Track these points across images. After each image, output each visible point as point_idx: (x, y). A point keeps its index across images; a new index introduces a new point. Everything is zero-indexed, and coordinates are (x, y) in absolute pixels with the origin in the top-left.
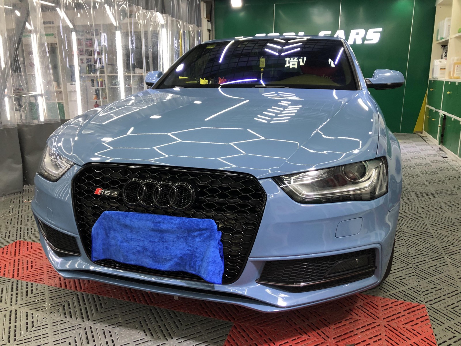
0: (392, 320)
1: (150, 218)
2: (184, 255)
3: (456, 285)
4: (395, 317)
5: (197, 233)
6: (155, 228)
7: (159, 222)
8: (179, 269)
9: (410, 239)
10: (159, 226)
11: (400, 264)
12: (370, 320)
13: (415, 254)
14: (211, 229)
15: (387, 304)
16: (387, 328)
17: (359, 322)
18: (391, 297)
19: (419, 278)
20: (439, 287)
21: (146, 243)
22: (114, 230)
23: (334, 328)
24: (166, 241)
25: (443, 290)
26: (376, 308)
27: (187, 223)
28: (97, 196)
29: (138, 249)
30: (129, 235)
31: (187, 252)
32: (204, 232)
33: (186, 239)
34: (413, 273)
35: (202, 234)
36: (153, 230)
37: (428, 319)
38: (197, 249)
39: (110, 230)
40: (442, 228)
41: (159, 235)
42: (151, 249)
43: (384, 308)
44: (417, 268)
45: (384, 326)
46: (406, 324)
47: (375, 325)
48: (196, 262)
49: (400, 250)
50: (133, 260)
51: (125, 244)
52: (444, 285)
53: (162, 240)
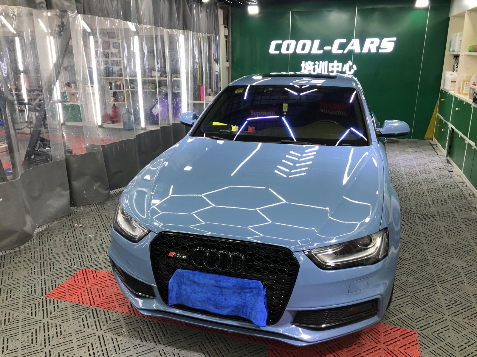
0: (390, 344)
1: (212, 278)
2: (238, 305)
3: (443, 313)
4: (392, 342)
5: (248, 291)
6: (217, 285)
7: (220, 281)
8: (234, 314)
9: (410, 267)
10: (220, 284)
11: (400, 292)
12: (373, 344)
13: (412, 283)
14: (259, 288)
15: (387, 330)
16: (386, 351)
17: (365, 346)
18: (391, 324)
19: (414, 305)
20: (429, 314)
21: (210, 295)
22: (185, 284)
23: (346, 351)
24: (225, 295)
25: (432, 317)
26: (378, 334)
27: (240, 283)
28: (171, 257)
29: (204, 298)
30: (197, 288)
31: (241, 303)
32: (253, 290)
33: (240, 294)
34: (410, 301)
35: (251, 292)
36: (215, 286)
37: (417, 344)
38: (248, 301)
39: (182, 284)
40: (438, 255)
41: (220, 290)
42: (213, 299)
43: (385, 334)
44: (413, 296)
45: (384, 349)
46: (400, 347)
47: (377, 348)
48: (247, 310)
49: (401, 278)
50: (199, 306)
51: (193, 294)
52: (433, 313)
53: (221, 294)
